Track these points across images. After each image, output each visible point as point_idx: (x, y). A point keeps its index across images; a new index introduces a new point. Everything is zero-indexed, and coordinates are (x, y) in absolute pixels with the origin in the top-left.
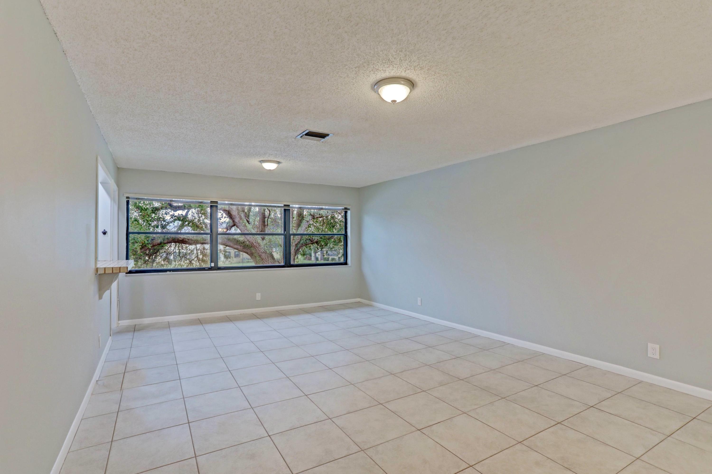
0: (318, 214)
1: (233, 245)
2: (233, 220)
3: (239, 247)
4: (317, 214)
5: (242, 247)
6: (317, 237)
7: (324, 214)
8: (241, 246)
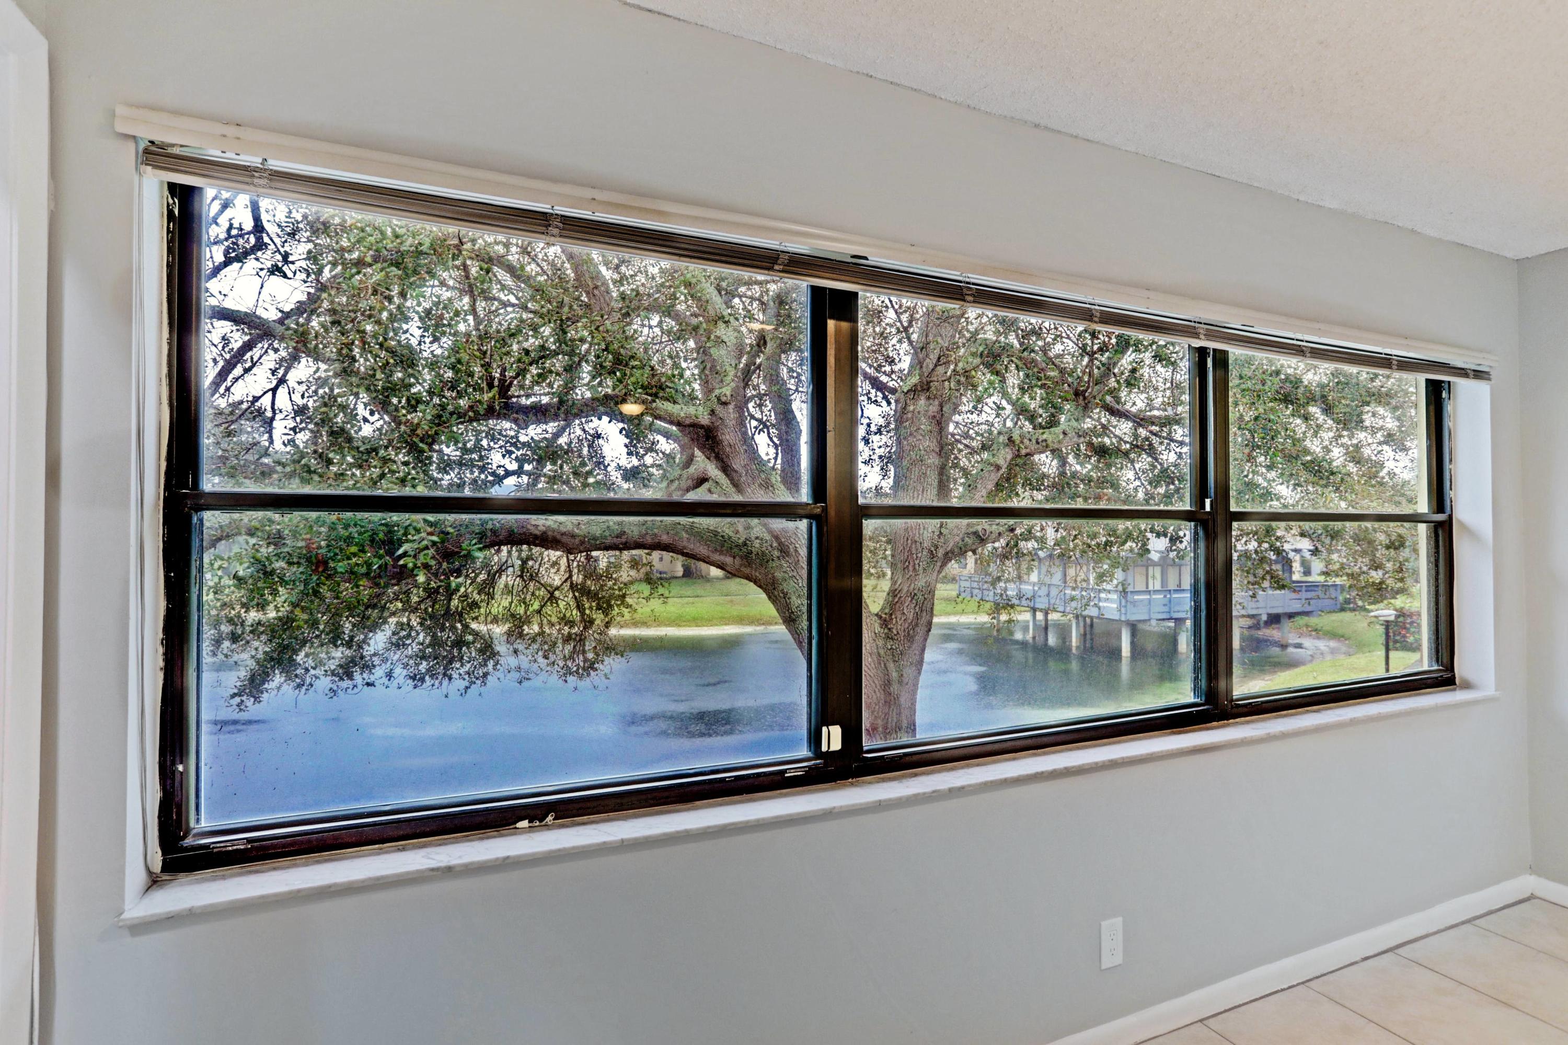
0: (1034, 441)
1: (711, 554)
2: (723, 461)
3: (728, 560)
4: (1030, 440)
5: (738, 561)
6: (998, 525)
7: (1053, 442)
8: (734, 557)
